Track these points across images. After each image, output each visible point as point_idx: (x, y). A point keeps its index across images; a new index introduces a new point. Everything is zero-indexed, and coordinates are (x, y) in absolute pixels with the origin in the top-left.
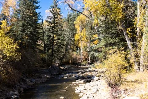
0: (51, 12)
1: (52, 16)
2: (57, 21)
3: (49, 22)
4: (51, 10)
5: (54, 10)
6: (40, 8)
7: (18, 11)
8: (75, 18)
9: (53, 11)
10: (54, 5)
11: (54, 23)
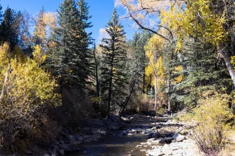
0: (109, 32)
1: (110, 38)
2: (117, 45)
3: (106, 47)
5: (112, 28)
6: (92, 26)
7: (58, 32)
8: (145, 41)
9: (111, 30)
10: (112, 21)
11: (113, 50)
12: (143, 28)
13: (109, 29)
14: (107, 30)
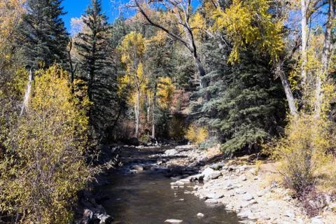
0: (88, 24)
1: (91, 33)
2: (101, 44)
3: (83, 46)
4: (87, 19)
5: (92, 19)
9: (92, 21)
10: (93, 8)
11: (94, 50)
12: (153, 24)
13: (88, 19)
14: (85, 21)
